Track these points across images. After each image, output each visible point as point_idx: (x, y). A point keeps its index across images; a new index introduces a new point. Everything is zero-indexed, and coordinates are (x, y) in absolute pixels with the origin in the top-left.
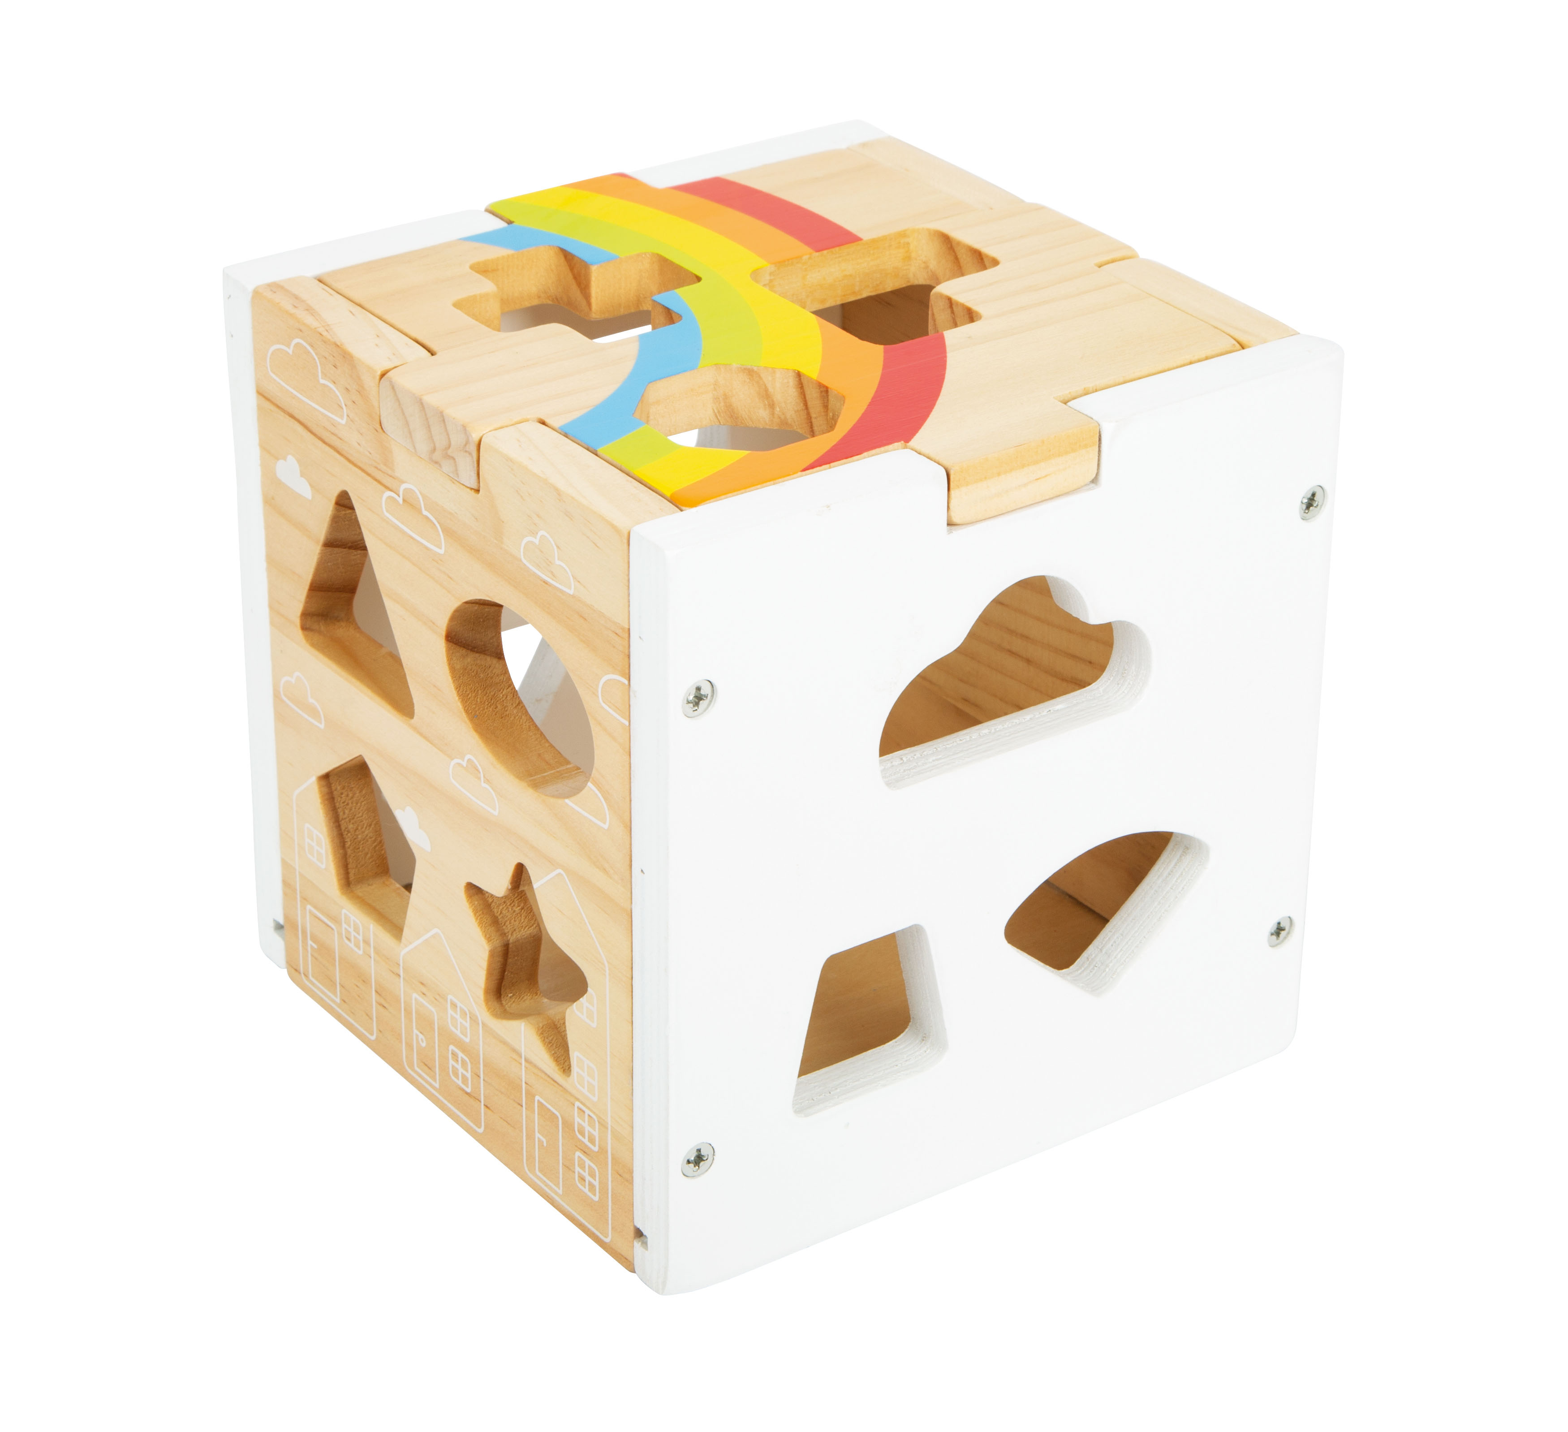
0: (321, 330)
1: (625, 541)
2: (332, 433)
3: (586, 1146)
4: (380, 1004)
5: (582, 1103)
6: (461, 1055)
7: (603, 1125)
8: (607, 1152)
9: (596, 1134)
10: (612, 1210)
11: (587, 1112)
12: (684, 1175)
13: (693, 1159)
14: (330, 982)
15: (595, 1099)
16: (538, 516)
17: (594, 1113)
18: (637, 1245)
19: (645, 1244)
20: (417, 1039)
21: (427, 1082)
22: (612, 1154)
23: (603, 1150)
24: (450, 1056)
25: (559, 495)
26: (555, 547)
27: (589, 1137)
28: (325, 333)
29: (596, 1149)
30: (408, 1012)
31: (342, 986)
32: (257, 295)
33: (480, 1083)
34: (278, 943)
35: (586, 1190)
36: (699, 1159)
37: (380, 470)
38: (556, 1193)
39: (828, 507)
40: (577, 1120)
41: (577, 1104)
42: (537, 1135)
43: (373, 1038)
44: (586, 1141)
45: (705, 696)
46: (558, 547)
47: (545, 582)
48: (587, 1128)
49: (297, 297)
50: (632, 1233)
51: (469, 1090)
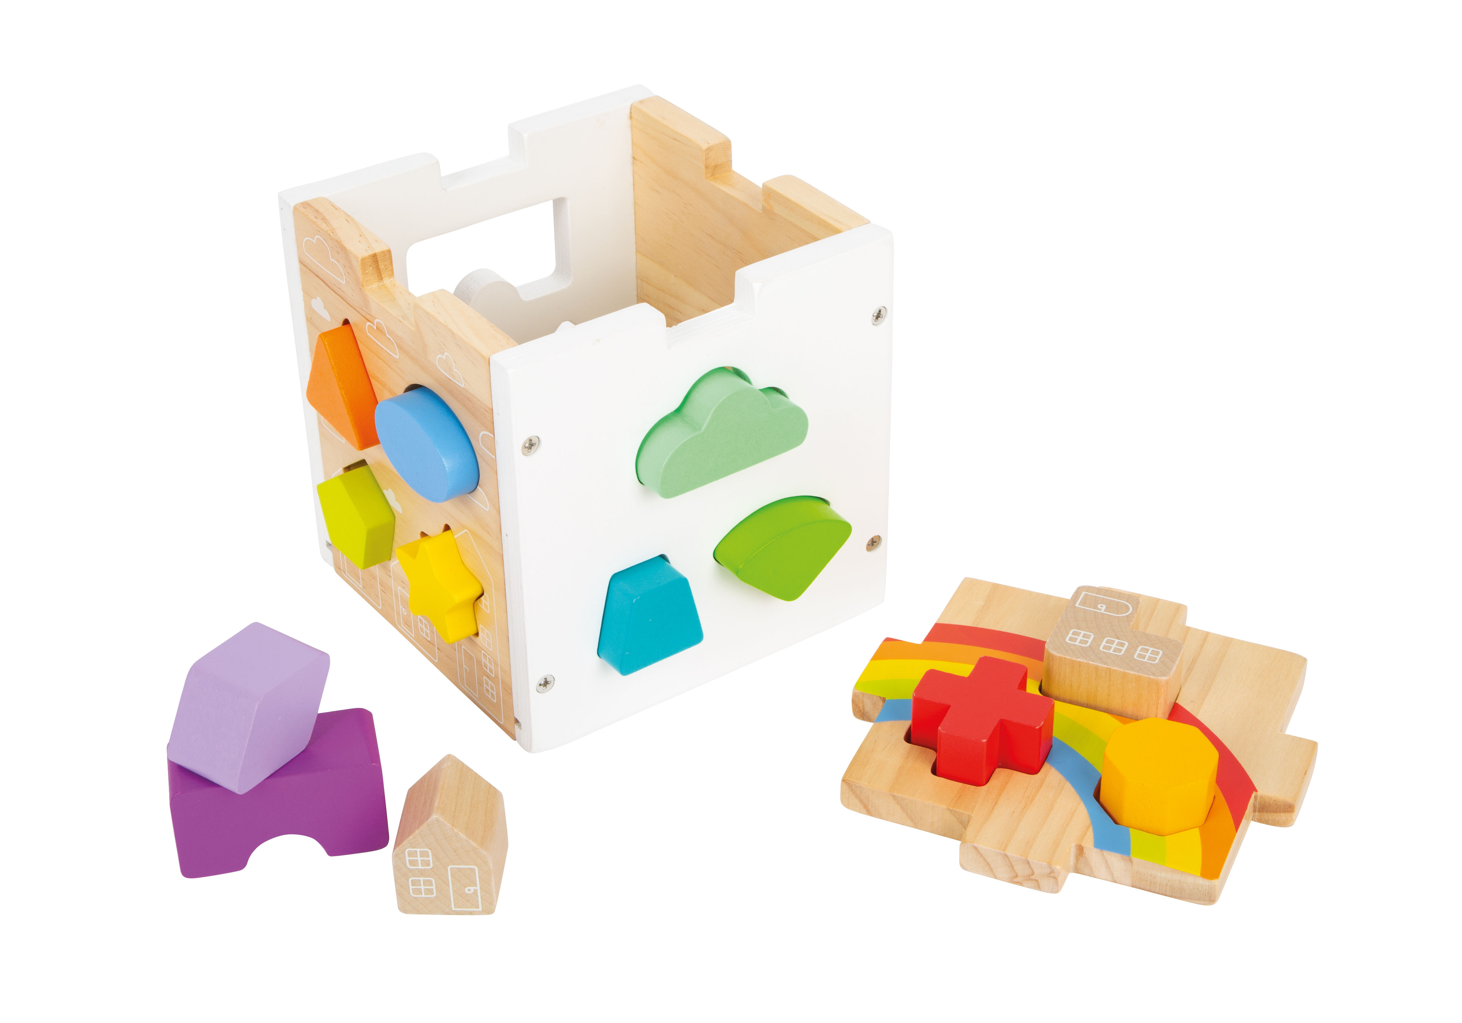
0: (330, 232)
1: (488, 363)
2: (339, 288)
3: (489, 674)
4: (382, 591)
5: (485, 651)
6: (424, 621)
7: (496, 664)
8: (499, 678)
9: (493, 668)
10: (503, 708)
11: (488, 656)
12: (538, 692)
13: (543, 683)
14: (357, 578)
15: (491, 650)
16: (444, 345)
17: (491, 657)
18: (516, 727)
19: (520, 726)
20: (402, 611)
21: (408, 633)
22: (501, 679)
23: (497, 677)
24: (419, 621)
25: (454, 335)
26: (454, 363)
27: (489, 669)
28: (332, 234)
29: (493, 676)
30: (396, 596)
31: (362, 579)
32: (296, 209)
33: (434, 636)
34: (329, 553)
35: (490, 696)
36: (546, 683)
37: (363, 310)
38: (476, 697)
39: (598, 340)
40: (483, 660)
41: (483, 652)
42: (464, 666)
43: (380, 608)
44: (488, 671)
45: (534, 444)
46: (455, 362)
47: (450, 380)
48: (488, 665)
49: (317, 211)
50: (513, 721)
51: (429, 640)
